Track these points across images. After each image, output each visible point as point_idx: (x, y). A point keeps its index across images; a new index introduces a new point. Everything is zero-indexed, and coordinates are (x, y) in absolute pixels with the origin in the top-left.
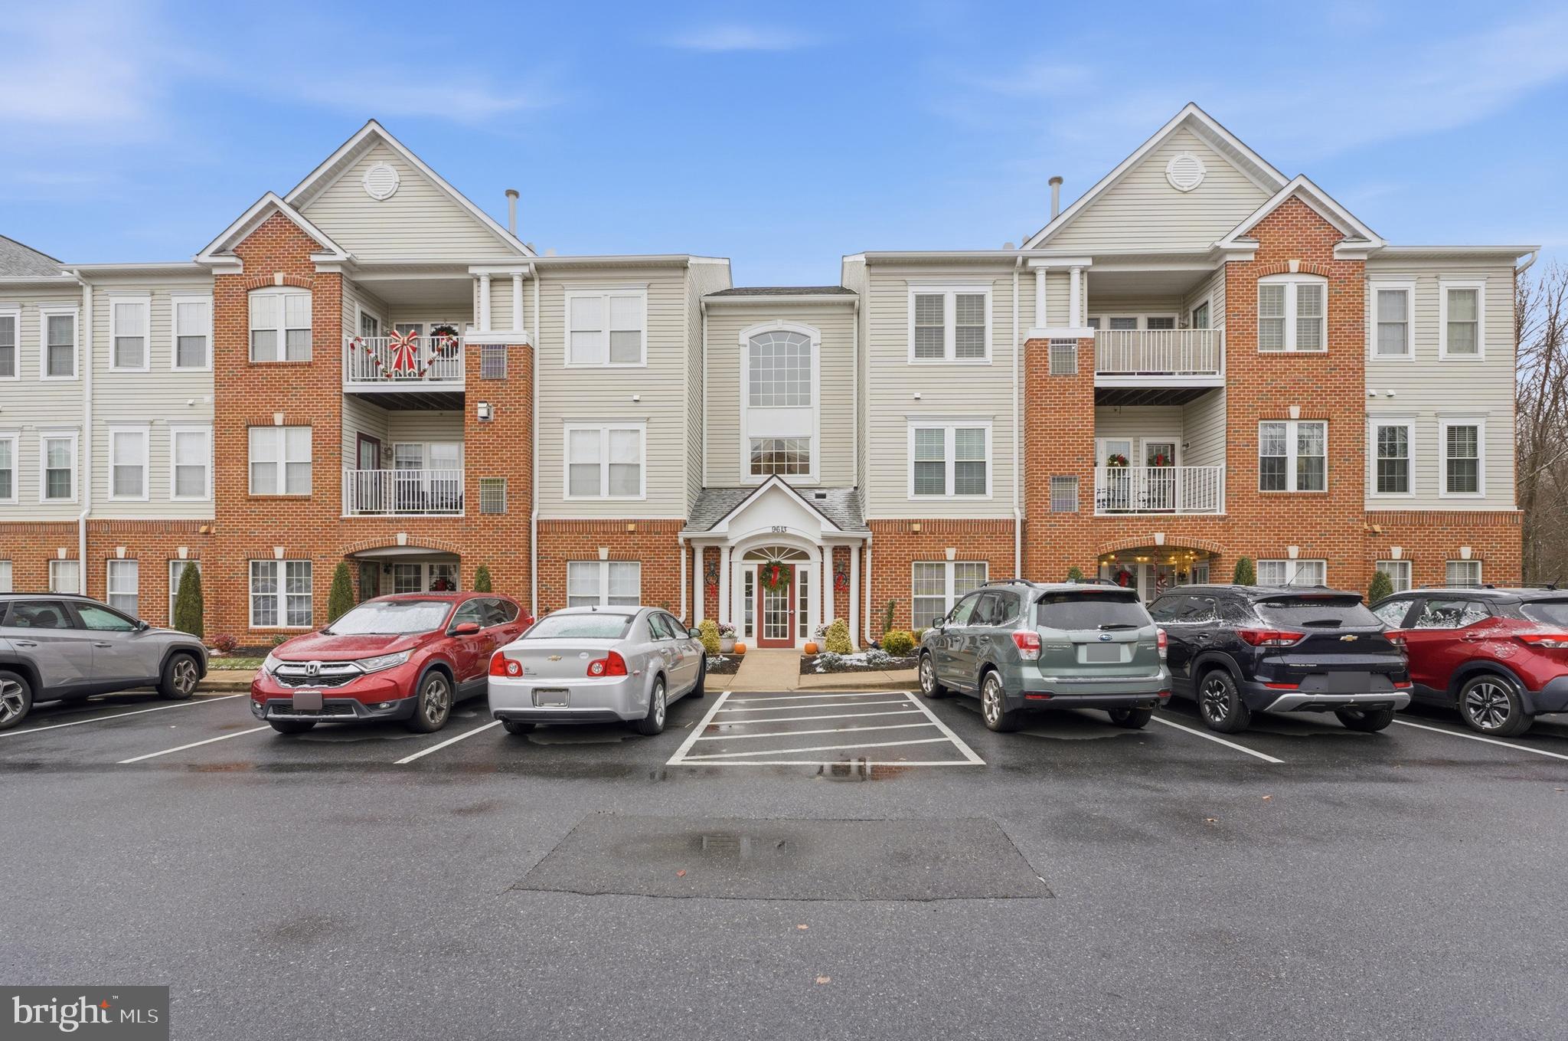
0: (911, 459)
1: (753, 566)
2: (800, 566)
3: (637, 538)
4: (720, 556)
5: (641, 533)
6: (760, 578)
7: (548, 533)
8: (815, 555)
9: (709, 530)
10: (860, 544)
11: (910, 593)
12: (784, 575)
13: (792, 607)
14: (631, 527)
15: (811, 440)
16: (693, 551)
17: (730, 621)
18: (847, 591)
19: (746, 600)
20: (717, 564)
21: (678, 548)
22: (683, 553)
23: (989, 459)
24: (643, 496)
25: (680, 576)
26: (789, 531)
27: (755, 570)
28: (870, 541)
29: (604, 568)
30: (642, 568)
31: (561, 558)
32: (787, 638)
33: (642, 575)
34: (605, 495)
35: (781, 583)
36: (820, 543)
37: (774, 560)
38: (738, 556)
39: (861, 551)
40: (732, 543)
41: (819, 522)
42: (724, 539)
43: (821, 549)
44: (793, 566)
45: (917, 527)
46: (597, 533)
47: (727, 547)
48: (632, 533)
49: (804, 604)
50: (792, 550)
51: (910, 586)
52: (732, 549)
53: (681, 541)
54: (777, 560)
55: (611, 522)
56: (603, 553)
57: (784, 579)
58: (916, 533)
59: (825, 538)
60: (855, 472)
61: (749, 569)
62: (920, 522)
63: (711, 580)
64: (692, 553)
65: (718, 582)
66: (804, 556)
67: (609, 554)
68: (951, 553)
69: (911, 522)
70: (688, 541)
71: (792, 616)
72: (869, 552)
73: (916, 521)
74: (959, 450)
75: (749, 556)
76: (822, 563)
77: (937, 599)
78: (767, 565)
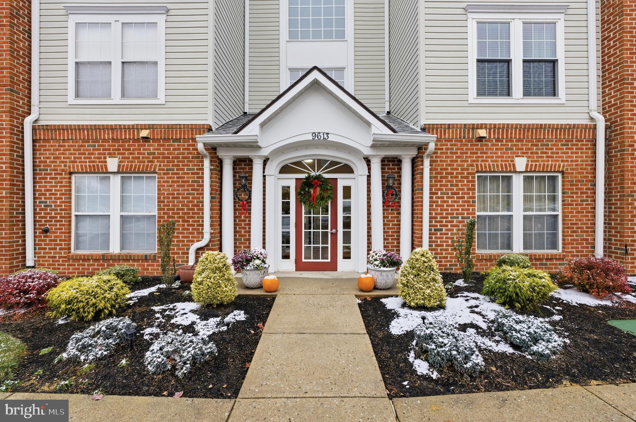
0: (473, 56)
1: (290, 180)
2: (343, 180)
3: (152, 147)
4: (252, 168)
5: (158, 140)
6: (298, 194)
7: (48, 141)
8: (360, 168)
9: (236, 133)
10: (414, 153)
11: (474, 210)
12: (325, 190)
13: (335, 226)
14: (144, 133)
15: (346, 71)
16: (221, 162)
17: (264, 247)
18: (397, 207)
19: (283, 218)
20: (249, 178)
21: (200, 157)
22: (207, 163)
23: (560, 56)
24: (161, 99)
25: (203, 190)
26: (331, 138)
27: (292, 184)
28: (432, 147)
29: (116, 181)
30: (159, 182)
31: (63, 170)
32: (329, 260)
33: (159, 190)
34: (116, 98)
35: (322, 198)
36: (367, 152)
37: (313, 174)
38: (273, 168)
39: (415, 163)
40: (265, 152)
41: (369, 124)
42: (254, 146)
43: (368, 161)
44: (336, 180)
45: (482, 133)
46: (104, 140)
47: (260, 157)
48: (146, 139)
49: (347, 224)
50: (333, 163)
51: (474, 202)
52: (266, 161)
53: (200, 147)
54: (318, 174)
55: (121, 128)
56: (112, 164)
57: (326, 195)
58: (481, 139)
59: (376, 145)
60: (387, 98)
61: (286, 183)
62: (486, 128)
63: (243, 196)
64: (218, 165)
65: (250, 197)
66: (347, 169)
67: (119, 166)
68: (521, 163)
69: (475, 127)
70: (212, 149)
71: (334, 235)
72: (427, 162)
73: (481, 126)
74: (527, 47)
75: (285, 170)
76: (369, 177)
77: (503, 217)
78: (307, 178)
